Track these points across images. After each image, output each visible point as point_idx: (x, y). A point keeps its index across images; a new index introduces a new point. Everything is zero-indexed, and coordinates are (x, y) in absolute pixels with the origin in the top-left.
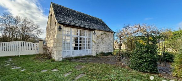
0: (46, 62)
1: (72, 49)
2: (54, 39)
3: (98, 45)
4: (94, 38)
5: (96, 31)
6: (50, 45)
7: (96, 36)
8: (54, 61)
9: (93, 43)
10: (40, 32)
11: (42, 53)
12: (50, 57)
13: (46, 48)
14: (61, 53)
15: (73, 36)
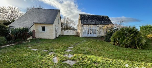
0: (78, 37)
1: (87, 33)
2: (80, 30)
3: (100, 32)
4: (98, 29)
5: (99, 25)
6: (79, 31)
7: (99, 28)
8: (80, 37)
9: (97, 31)
10: (74, 24)
11: (76, 35)
12: (79, 36)
13: (77, 33)
14: (82, 35)
15: (87, 28)
